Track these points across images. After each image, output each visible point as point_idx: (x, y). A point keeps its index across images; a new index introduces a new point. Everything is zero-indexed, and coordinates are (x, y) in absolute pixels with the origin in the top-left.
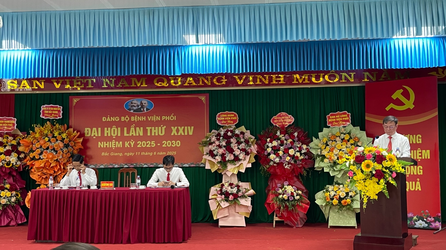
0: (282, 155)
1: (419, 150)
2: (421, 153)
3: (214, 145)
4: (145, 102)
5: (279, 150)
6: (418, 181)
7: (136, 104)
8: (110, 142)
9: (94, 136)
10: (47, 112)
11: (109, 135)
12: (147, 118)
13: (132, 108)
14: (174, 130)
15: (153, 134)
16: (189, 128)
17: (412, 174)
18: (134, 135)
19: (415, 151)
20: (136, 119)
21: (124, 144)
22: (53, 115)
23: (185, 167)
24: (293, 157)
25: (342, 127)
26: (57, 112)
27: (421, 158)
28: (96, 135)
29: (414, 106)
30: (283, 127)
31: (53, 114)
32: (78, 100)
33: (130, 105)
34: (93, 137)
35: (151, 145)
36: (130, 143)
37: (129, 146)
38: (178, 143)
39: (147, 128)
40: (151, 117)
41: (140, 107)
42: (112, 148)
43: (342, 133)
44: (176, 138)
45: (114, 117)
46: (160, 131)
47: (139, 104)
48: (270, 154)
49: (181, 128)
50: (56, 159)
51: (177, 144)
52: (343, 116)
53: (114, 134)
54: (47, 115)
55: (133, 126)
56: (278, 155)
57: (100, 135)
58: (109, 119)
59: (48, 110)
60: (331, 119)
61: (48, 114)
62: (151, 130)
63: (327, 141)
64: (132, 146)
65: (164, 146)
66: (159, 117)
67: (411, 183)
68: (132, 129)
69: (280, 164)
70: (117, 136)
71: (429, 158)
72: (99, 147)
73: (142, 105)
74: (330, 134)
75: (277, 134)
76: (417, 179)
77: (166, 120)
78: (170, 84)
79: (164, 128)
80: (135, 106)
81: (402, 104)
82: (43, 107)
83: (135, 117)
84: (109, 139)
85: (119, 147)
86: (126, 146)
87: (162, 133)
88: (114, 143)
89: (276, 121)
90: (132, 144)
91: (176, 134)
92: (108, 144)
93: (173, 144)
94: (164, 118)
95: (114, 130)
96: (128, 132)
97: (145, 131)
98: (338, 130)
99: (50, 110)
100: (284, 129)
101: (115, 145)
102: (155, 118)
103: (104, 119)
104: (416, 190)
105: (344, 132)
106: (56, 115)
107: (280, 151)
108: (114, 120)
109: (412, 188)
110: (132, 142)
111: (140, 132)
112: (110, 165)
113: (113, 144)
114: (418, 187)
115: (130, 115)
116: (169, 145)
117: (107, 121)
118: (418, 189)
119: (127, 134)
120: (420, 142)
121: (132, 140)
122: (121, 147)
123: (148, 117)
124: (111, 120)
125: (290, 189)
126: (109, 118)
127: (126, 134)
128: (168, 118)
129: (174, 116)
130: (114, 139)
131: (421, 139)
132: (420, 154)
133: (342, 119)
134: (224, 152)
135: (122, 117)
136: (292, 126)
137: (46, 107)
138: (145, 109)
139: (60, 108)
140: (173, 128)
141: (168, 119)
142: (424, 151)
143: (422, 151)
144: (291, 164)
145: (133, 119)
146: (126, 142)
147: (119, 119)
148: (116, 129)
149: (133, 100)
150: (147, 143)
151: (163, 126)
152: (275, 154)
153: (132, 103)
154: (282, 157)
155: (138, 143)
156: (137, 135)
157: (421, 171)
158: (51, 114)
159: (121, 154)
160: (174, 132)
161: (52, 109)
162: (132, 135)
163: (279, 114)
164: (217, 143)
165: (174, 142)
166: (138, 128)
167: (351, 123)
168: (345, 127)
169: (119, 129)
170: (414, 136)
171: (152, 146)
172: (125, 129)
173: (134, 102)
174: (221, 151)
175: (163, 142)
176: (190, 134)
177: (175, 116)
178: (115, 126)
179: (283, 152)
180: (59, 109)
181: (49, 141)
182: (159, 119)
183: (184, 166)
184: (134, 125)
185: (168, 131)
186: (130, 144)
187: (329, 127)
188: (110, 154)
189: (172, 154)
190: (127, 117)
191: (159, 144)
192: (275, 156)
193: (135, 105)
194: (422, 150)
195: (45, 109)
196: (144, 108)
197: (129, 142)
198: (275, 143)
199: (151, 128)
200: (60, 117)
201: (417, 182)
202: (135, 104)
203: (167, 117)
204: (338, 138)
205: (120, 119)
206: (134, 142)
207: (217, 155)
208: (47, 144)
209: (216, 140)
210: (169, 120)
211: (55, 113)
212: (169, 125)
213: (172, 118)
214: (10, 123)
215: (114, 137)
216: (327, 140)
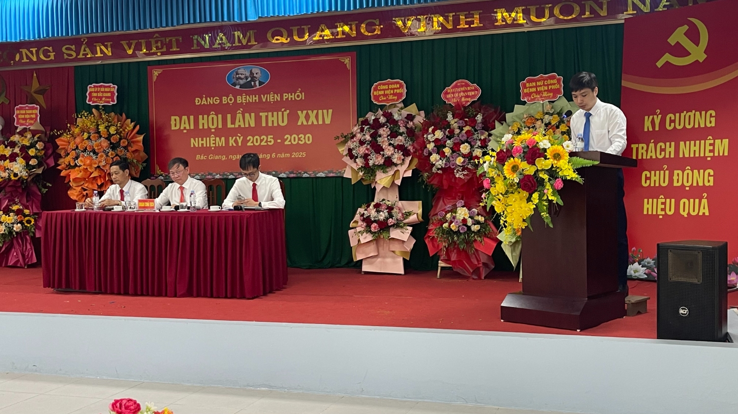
0: (449, 154)
1: (710, 139)
2: (713, 145)
3: (355, 139)
4: (256, 70)
5: (445, 147)
6: (704, 197)
7: (244, 74)
8: (208, 139)
9: (185, 128)
10: (95, 95)
11: (206, 127)
12: (260, 98)
13: (237, 82)
14: (302, 115)
15: (270, 124)
16: (325, 111)
17: (695, 184)
18: (242, 126)
19: (703, 142)
20: (244, 99)
21: (227, 141)
22: (104, 99)
23: (319, 177)
24: (469, 157)
25: (548, 103)
26: (109, 95)
27: (712, 154)
28: (188, 128)
29: (706, 56)
30: (458, 105)
31: (104, 97)
32: (159, 73)
33: (235, 77)
34: (183, 130)
35: (267, 141)
36: (236, 139)
37: (235, 145)
38: (309, 137)
39: (261, 114)
40: (266, 96)
41: (249, 79)
42: (210, 147)
43: (547, 113)
44: (304, 129)
45: (212, 98)
46: (279, 119)
47: (248, 74)
48: (432, 154)
49: (313, 112)
50: (96, 166)
51: (307, 139)
52: (549, 82)
53: (213, 125)
54: (95, 100)
55: (241, 112)
56: (442, 155)
57: (192, 127)
58: (204, 102)
59: (97, 92)
60: (528, 89)
61: (97, 97)
62: (267, 117)
63: (519, 128)
64: (240, 144)
65: (287, 143)
66: (279, 95)
67: (692, 200)
68: (239, 116)
69: (448, 171)
70: (217, 129)
71: (726, 154)
72: (192, 146)
73: (252, 76)
74: (525, 116)
75: (447, 119)
76: (704, 195)
77: (290, 99)
78: (292, 39)
79: (286, 113)
80: (242, 79)
81: (686, 53)
82: (90, 87)
83: (243, 97)
84: (206, 133)
85: (220, 145)
86: (231, 145)
87: (283, 122)
88: (213, 140)
89: (449, 96)
90: (240, 141)
91: (305, 123)
92: (204, 142)
93: (301, 139)
94: (286, 96)
95: (213, 118)
96: (233, 122)
97: (258, 119)
98: (540, 109)
99: (99, 92)
100: (460, 109)
101: (215, 144)
102: (272, 97)
103: (197, 101)
104: (701, 214)
105: (551, 112)
106: (108, 100)
107: (447, 148)
108: (212, 103)
109: (694, 211)
110: (240, 137)
111: (250, 120)
112: (208, 175)
113: (212, 142)
114: (704, 208)
115: (236, 94)
116: (295, 141)
117: (202, 104)
118: (704, 213)
119: (232, 124)
120: (713, 124)
121: (239, 135)
122: (224, 145)
123: (262, 96)
124: (208, 103)
125: (462, 213)
126: (204, 99)
127: (230, 125)
128: (293, 96)
129: (301, 92)
130: (213, 133)
131: (714, 118)
132: (711, 148)
133: (548, 88)
134: (367, 152)
135: (224, 98)
136: (477, 104)
137: (95, 86)
138: (257, 83)
139: (114, 87)
140: (299, 112)
141: (291, 98)
142: (718, 142)
143: (714, 142)
144: (467, 169)
145: (239, 99)
146: (230, 138)
147: (218, 101)
148: (215, 117)
149: (239, 69)
150: (262, 138)
151: (285, 111)
152: (438, 153)
153: (237, 74)
154: (451, 159)
155: (248, 139)
156: (247, 126)
157: (711, 179)
158: (101, 98)
159: (224, 158)
160: (302, 120)
161: (102, 89)
162: (239, 126)
163: (455, 83)
164: (359, 136)
165: (301, 137)
166: (247, 115)
167: (563, 95)
168: (553, 102)
169: (220, 116)
170: (703, 113)
171: (269, 143)
172: (229, 116)
173: (240, 71)
174: (362, 150)
175: (286, 137)
176: (326, 123)
177: (303, 93)
178: (214, 113)
179: (452, 149)
180: (112, 90)
181: (89, 138)
182: (279, 99)
183: (317, 175)
184: (242, 109)
185: (293, 117)
186: (236, 141)
187: (524, 103)
188: (208, 158)
189: (300, 156)
190: (231, 96)
191: (279, 141)
192: (438, 157)
193: (243, 76)
194: (714, 139)
195: (93, 90)
196: (256, 81)
197: (234, 138)
198: (439, 134)
199: (266, 114)
200: (114, 102)
201: (703, 200)
202: (241, 74)
203: (291, 95)
204: (539, 122)
205: (221, 100)
206: (242, 138)
207: (357, 157)
208: (85, 143)
209: (359, 131)
210: (293, 99)
211: (107, 95)
212: (294, 108)
213: (298, 96)
214: (32, 114)
215: (213, 130)
216: (519, 126)
